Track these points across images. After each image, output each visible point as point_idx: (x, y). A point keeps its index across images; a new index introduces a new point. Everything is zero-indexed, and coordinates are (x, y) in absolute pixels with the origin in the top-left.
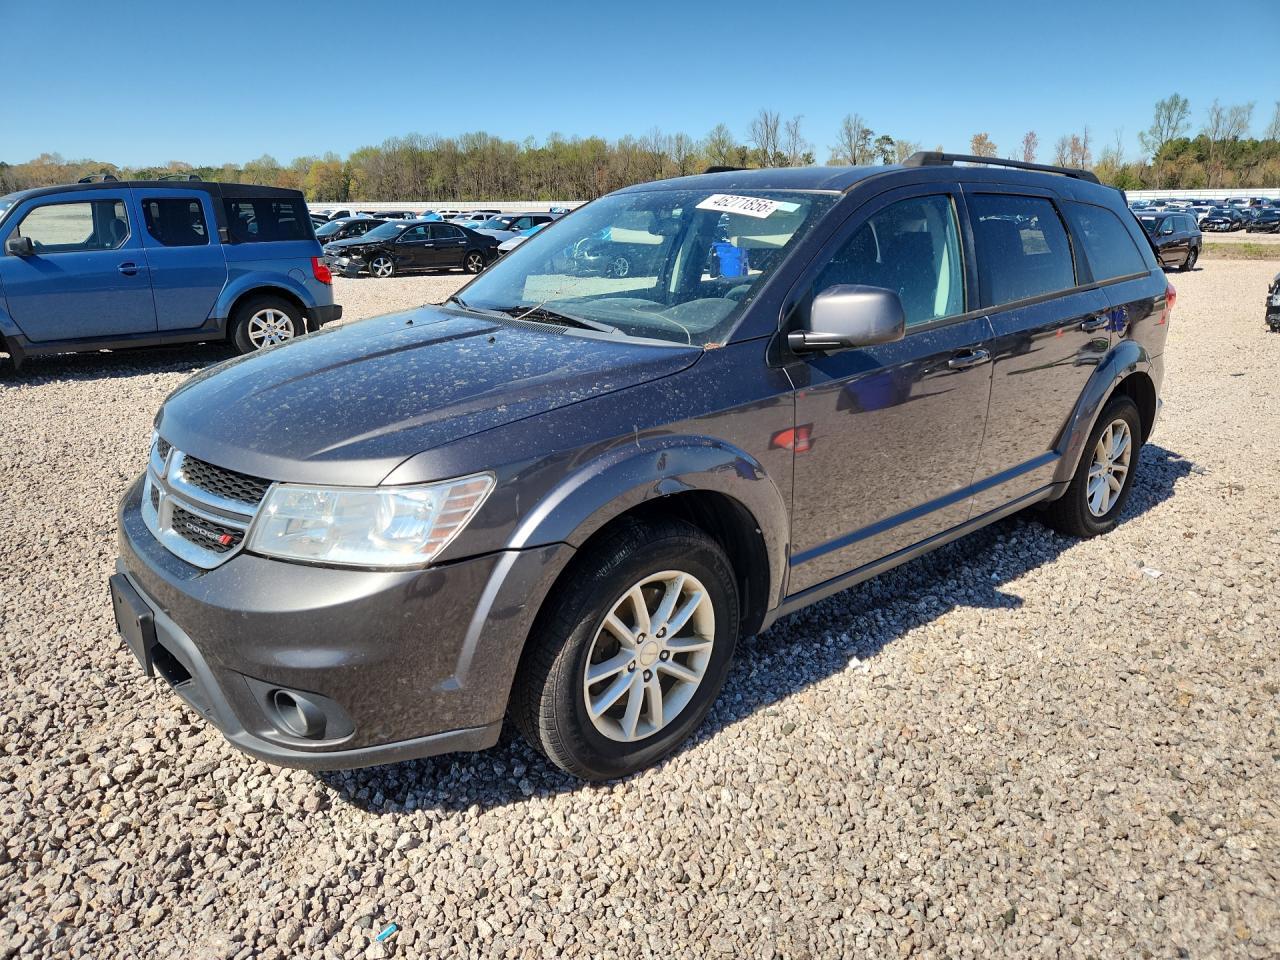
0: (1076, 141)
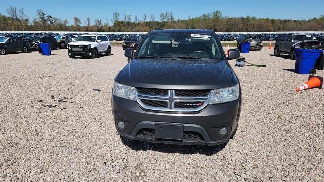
0: (98, 20)
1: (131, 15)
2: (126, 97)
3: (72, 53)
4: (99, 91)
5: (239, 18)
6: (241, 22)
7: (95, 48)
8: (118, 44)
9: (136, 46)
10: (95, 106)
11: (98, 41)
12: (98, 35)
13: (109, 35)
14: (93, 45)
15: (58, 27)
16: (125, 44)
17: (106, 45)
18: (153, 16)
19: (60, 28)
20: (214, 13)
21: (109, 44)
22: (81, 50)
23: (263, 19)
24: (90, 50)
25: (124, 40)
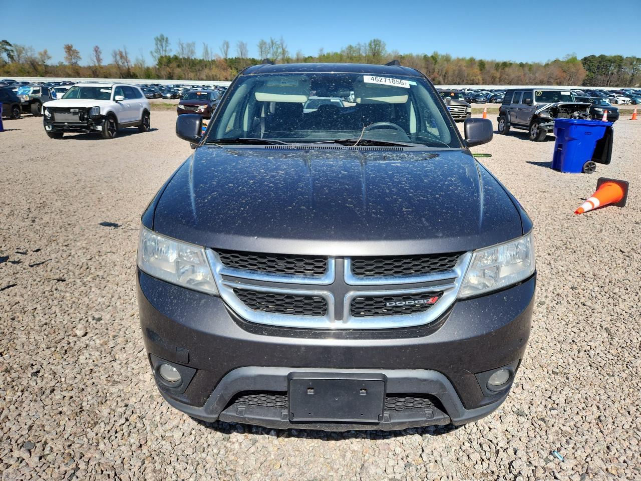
0: (121, 53)
1: (194, 44)
2: (182, 281)
3: (53, 127)
4: (116, 226)
5: (418, 56)
6: (423, 65)
7: (111, 115)
8: (168, 107)
9: (209, 111)
10: (100, 273)
11: (118, 98)
12: (116, 83)
13: (146, 86)
14: (105, 106)
15: (27, 67)
16: (182, 107)
17: (136, 108)
18: (242, 47)
19: (31, 70)
20: (370, 44)
21: (145, 106)
22: (76, 119)
23: (463, 60)
24: (99, 119)
25: (181, 97)
